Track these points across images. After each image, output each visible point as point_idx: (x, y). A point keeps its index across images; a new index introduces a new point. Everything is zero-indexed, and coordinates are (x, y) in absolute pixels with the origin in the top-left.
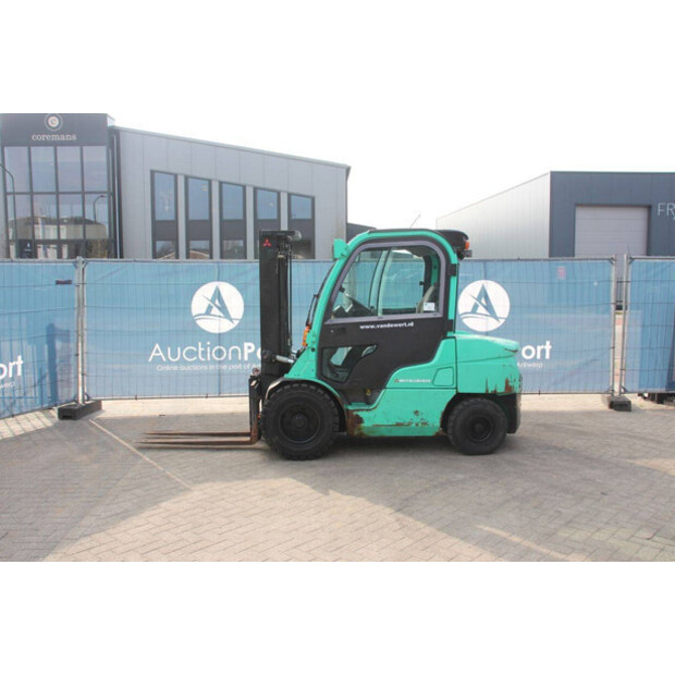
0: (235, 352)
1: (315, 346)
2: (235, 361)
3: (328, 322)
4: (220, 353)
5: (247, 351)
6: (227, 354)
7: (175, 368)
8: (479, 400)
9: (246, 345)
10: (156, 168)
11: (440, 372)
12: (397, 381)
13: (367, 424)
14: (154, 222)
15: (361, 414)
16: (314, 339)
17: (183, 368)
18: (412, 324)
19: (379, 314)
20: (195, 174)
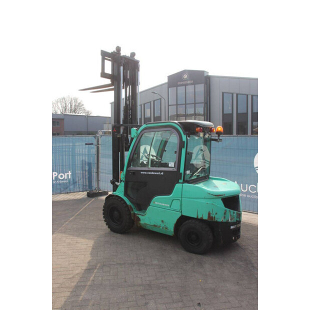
1: (124, 180)
3: (129, 169)
8: (193, 221)
10: (224, 91)
11: (174, 201)
12: (154, 203)
13: (142, 222)
14: (223, 115)
15: (140, 216)
16: (123, 176)
18: (162, 173)
19: (149, 167)
20: (240, 93)
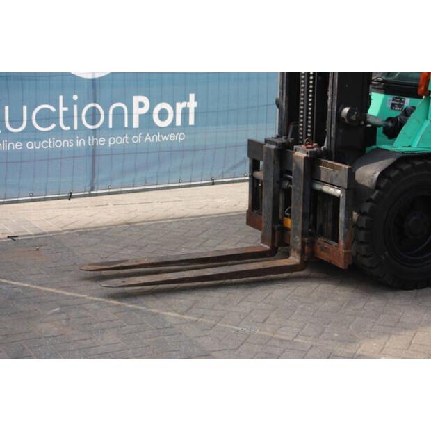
0: (118, 113)
2: (119, 128)
4: (93, 116)
5: (137, 111)
6: (106, 117)
7: (18, 146)
9: (137, 99)
17: (32, 146)
